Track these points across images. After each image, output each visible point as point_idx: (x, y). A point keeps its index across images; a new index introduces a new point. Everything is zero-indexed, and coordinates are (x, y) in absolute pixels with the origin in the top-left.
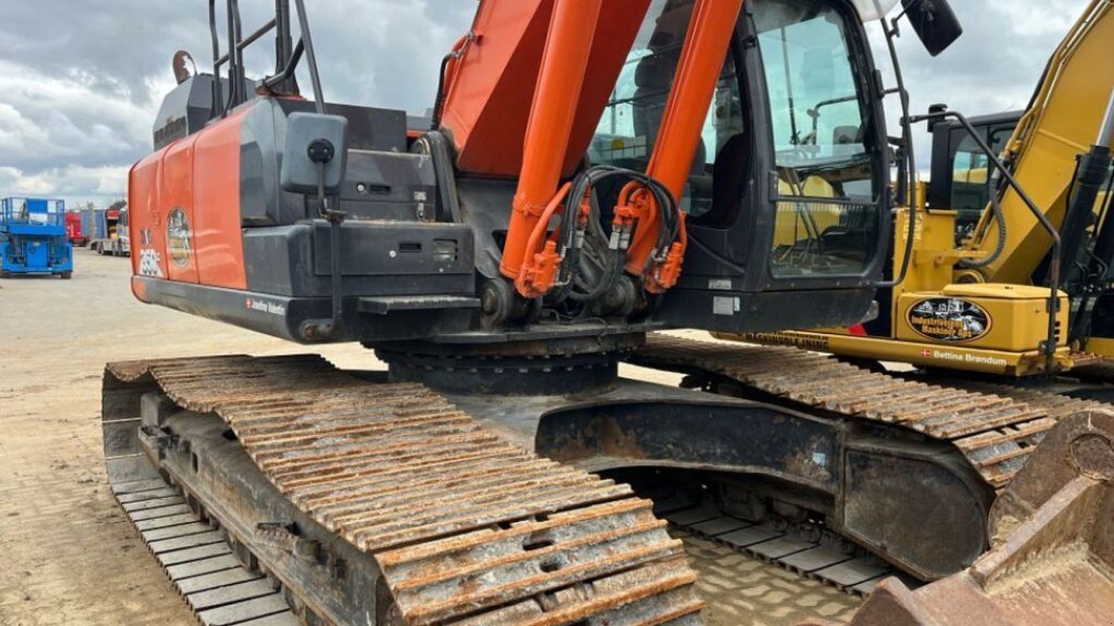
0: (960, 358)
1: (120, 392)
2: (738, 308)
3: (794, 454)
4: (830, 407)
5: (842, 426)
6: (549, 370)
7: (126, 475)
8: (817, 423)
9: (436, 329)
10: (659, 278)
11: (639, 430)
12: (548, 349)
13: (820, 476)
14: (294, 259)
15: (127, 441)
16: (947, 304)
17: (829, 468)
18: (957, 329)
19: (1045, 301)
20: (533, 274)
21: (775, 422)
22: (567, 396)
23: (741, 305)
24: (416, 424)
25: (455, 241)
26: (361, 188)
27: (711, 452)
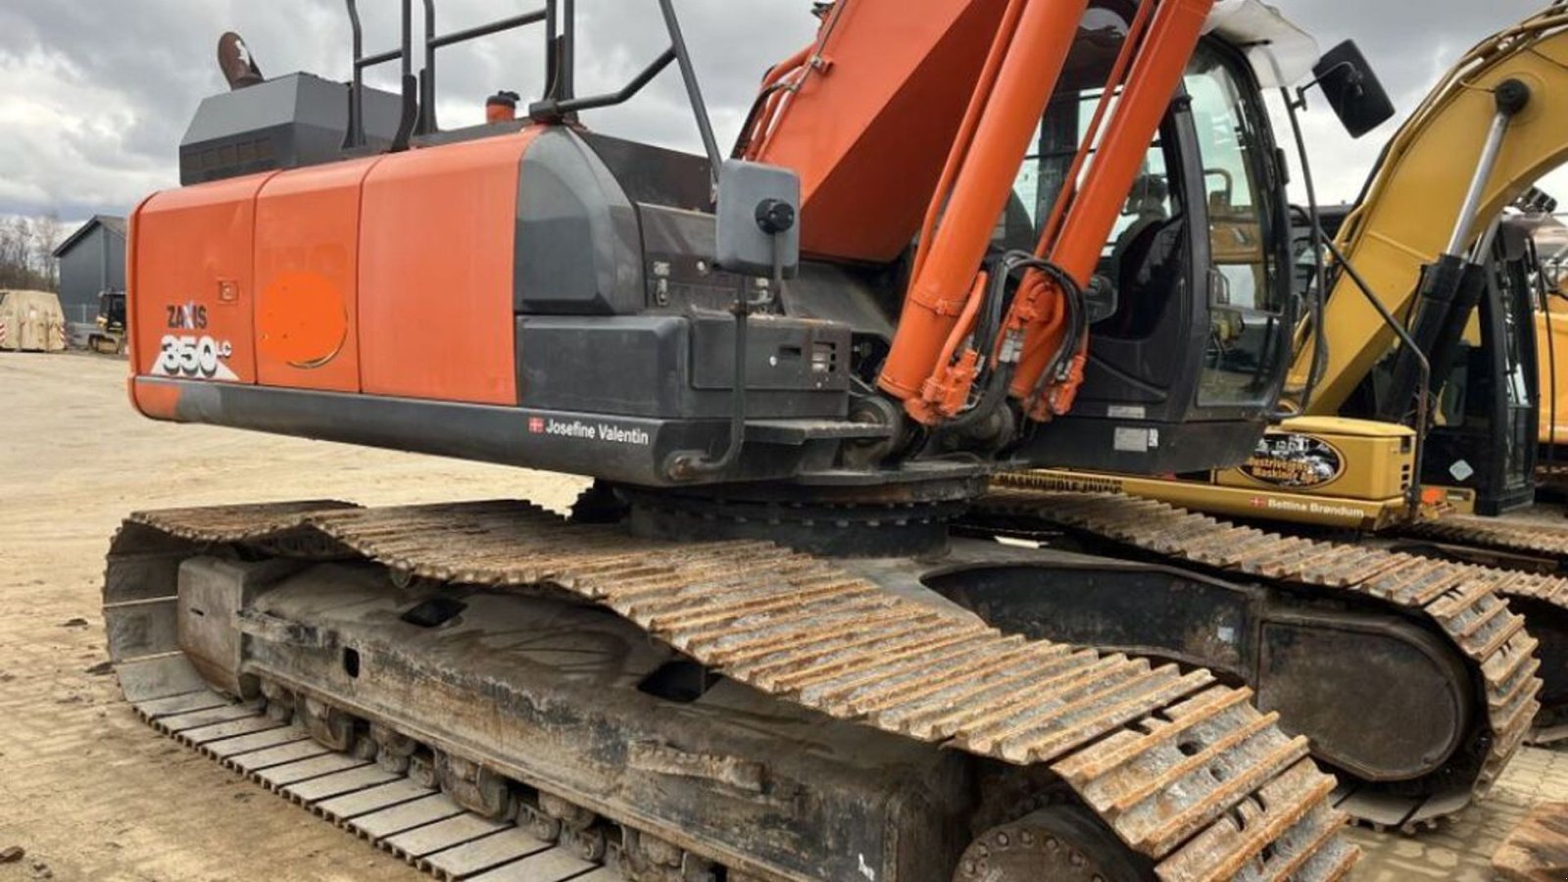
0: (1304, 507)
1: (135, 557)
2: (1154, 442)
3: (1195, 630)
4: (1246, 570)
5: (1258, 592)
6: (903, 523)
7: (151, 688)
8: (1227, 589)
9: (801, 465)
10: (1057, 401)
11: (994, 604)
12: (913, 494)
13: (1226, 656)
14: (667, 365)
15: (144, 635)
16: (1287, 441)
17: (1237, 647)
18: (1299, 473)
19: (1399, 439)
20: (946, 393)
21: (1173, 589)
22: (915, 557)
23: (1160, 440)
24: (830, 596)
25: (833, 346)
26: (701, 265)
27: (1090, 628)
